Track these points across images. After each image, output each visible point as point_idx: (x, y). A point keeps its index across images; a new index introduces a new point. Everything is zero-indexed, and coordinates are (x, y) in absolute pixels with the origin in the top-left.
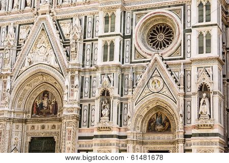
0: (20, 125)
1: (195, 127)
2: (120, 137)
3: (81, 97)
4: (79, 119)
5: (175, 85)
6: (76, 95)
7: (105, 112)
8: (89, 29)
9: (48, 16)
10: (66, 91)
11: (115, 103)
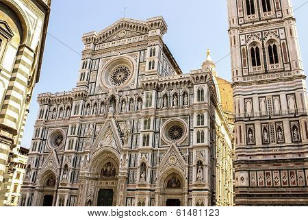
0: (94, 181)
1: (194, 185)
2: (150, 190)
3: (129, 166)
4: (128, 179)
5: (184, 161)
6: (127, 165)
7: (143, 175)
8: (135, 127)
9: (112, 119)
10: (121, 163)
11: (149, 171)
